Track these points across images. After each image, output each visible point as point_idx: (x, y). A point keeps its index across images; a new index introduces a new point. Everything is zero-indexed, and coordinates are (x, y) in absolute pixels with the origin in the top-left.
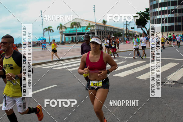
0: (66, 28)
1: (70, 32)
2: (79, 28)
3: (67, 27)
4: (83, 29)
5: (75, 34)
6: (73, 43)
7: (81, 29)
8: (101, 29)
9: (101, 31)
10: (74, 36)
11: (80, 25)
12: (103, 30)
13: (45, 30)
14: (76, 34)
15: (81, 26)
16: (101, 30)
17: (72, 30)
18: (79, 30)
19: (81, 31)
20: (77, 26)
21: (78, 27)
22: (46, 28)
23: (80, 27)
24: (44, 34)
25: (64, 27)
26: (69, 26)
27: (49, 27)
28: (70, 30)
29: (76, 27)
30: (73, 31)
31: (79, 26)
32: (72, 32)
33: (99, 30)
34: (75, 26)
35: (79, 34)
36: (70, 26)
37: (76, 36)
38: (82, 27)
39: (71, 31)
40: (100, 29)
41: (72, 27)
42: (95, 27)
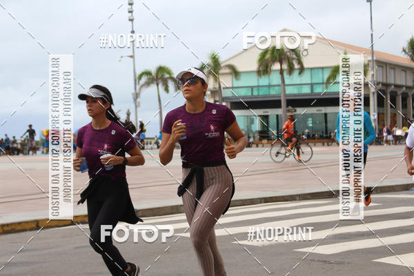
0: (235, 73)
1: (255, 93)
2: (296, 73)
3: (240, 68)
4: (315, 81)
5: (275, 104)
6: (265, 141)
7: (306, 78)
8: (398, 83)
9: (400, 92)
10: (272, 113)
11: (300, 62)
12: (407, 87)
13: (144, 79)
14: (283, 104)
15: (306, 66)
16: (396, 86)
17: (264, 81)
18: (297, 85)
19: (306, 90)
20: (285, 66)
21: (291, 70)
22: (147, 73)
23: (302, 70)
24: (136, 96)
25: (227, 71)
26: (249, 64)
27: (161, 69)
28: (253, 81)
29: (281, 72)
30: (269, 86)
31: (296, 66)
32: (263, 92)
33: (386, 85)
34: (277, 66)
35: (295, 102)
36: (254, 66)
37: (279, 111)
38: (311, 69)
39: (259, 86)
40: (392, 82)
41: (264, 69)
42: (370, 73)
